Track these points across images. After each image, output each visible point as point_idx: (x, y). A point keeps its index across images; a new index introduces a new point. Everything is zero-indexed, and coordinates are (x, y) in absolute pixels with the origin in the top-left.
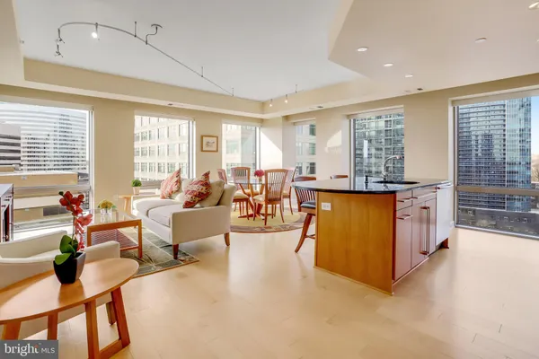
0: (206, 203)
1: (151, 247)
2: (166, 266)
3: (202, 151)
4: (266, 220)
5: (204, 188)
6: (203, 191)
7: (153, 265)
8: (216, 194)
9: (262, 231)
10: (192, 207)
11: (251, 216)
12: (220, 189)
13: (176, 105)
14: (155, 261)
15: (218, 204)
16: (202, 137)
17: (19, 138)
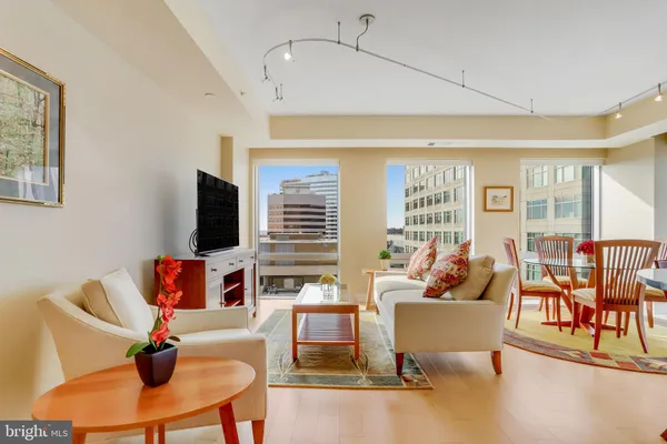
0: (460, 292)
1: (380, 346)
2: (380, 383)
3: (485, 210)
4: (597, 338)
5: (456, 267)
6: (453, 273)
7: (364, 376)
8: (477, 280)
9: (583, 359)
10: (438, 297)
11: (567, 324)
12: (485, 271)
13: (439, 143)
14: (370, 371)
15: (482, 297)
16: (486, 188)
17: (324, 208)
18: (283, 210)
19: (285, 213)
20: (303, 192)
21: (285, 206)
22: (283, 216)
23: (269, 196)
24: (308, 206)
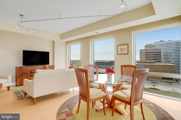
17: (161, 53)
18: (145, 54)
19: (146, 55)
20: (152, 48)
21: (146, 53)
22: (145, 56)
23: (140, 50)
24: (154, 53)
